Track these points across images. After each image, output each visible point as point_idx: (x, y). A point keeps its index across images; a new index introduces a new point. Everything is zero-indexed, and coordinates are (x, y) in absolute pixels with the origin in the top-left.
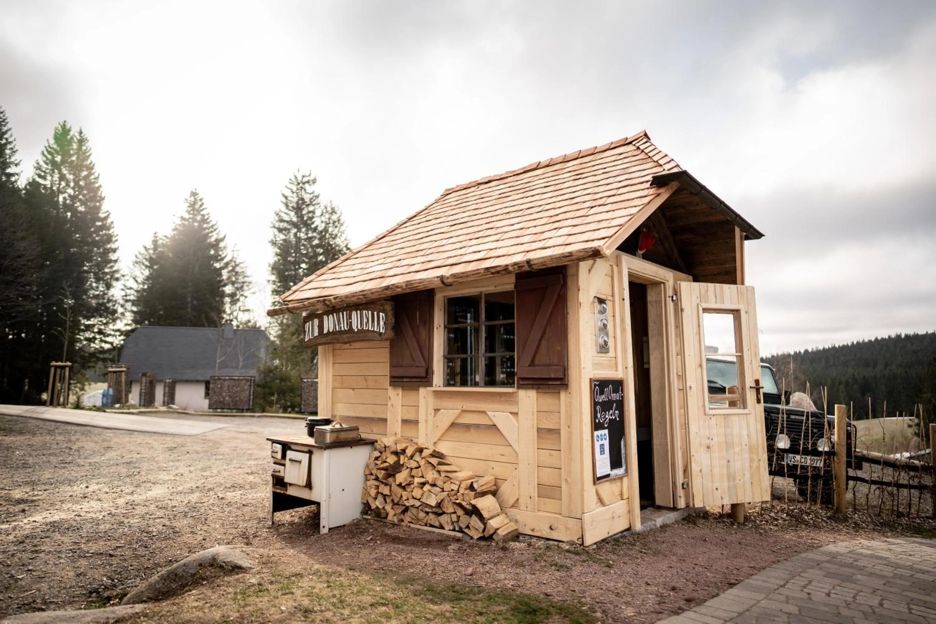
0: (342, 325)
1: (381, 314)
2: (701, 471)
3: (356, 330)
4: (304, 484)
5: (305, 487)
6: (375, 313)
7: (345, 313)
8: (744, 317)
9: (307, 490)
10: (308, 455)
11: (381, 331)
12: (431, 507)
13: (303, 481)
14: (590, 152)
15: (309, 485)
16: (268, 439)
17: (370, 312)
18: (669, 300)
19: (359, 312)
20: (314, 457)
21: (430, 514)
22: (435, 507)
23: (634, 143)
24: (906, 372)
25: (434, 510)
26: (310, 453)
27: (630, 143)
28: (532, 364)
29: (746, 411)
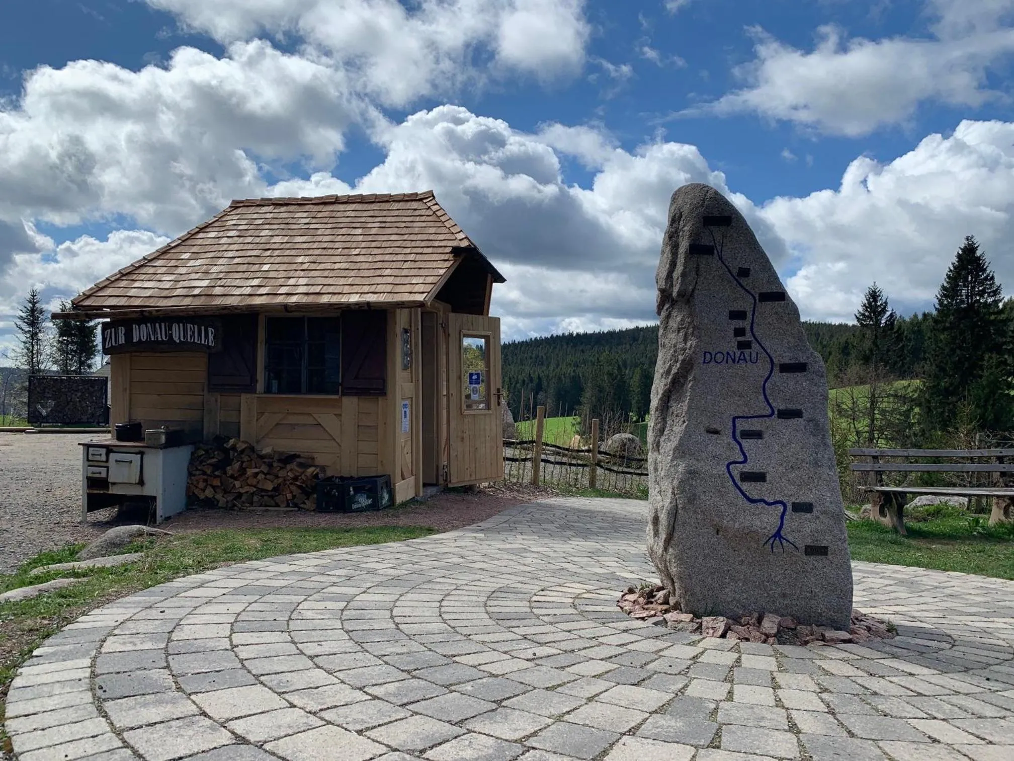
0: (159, 336)
1: (210, 329)
2: (456, 456)
3: (178, 342)
4: (137, 482)
5: (138, 484)
6: (203, 328)
7: (163, 325)
8: (492, 340)
9: (138, 488)
10: (139, 456)
11: (210, 344)
12: (267, 491)
13: (135, 478)
14: (386, 199)
15: (141, 482)
16: (79, 444)
17: (196, 327)
18: (439, 326)
19: (181, 325)
20: (145, 457)
21: (265, 497)
22: (272, 491)
23: (425, 201)
24: (574, 371)
25: (270, 493)
26: (142, 454)
27: (421, 200)
28: (356, 378)
29: (491, 412)
